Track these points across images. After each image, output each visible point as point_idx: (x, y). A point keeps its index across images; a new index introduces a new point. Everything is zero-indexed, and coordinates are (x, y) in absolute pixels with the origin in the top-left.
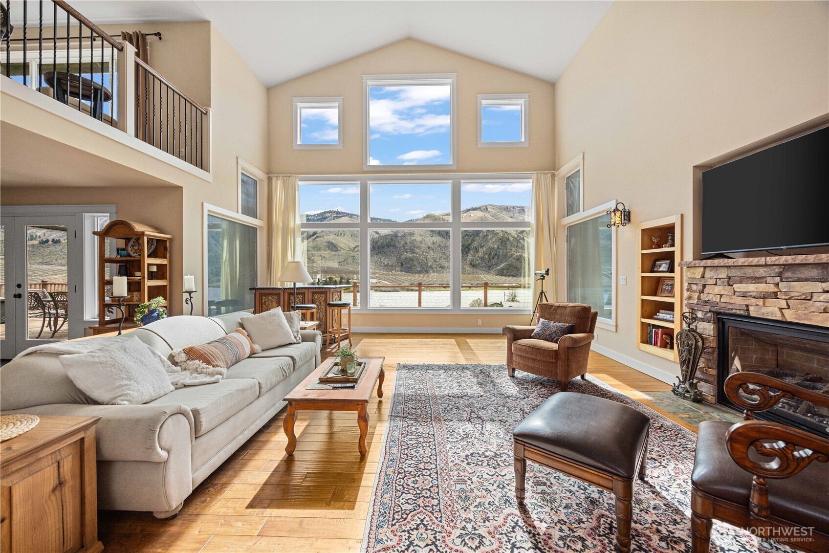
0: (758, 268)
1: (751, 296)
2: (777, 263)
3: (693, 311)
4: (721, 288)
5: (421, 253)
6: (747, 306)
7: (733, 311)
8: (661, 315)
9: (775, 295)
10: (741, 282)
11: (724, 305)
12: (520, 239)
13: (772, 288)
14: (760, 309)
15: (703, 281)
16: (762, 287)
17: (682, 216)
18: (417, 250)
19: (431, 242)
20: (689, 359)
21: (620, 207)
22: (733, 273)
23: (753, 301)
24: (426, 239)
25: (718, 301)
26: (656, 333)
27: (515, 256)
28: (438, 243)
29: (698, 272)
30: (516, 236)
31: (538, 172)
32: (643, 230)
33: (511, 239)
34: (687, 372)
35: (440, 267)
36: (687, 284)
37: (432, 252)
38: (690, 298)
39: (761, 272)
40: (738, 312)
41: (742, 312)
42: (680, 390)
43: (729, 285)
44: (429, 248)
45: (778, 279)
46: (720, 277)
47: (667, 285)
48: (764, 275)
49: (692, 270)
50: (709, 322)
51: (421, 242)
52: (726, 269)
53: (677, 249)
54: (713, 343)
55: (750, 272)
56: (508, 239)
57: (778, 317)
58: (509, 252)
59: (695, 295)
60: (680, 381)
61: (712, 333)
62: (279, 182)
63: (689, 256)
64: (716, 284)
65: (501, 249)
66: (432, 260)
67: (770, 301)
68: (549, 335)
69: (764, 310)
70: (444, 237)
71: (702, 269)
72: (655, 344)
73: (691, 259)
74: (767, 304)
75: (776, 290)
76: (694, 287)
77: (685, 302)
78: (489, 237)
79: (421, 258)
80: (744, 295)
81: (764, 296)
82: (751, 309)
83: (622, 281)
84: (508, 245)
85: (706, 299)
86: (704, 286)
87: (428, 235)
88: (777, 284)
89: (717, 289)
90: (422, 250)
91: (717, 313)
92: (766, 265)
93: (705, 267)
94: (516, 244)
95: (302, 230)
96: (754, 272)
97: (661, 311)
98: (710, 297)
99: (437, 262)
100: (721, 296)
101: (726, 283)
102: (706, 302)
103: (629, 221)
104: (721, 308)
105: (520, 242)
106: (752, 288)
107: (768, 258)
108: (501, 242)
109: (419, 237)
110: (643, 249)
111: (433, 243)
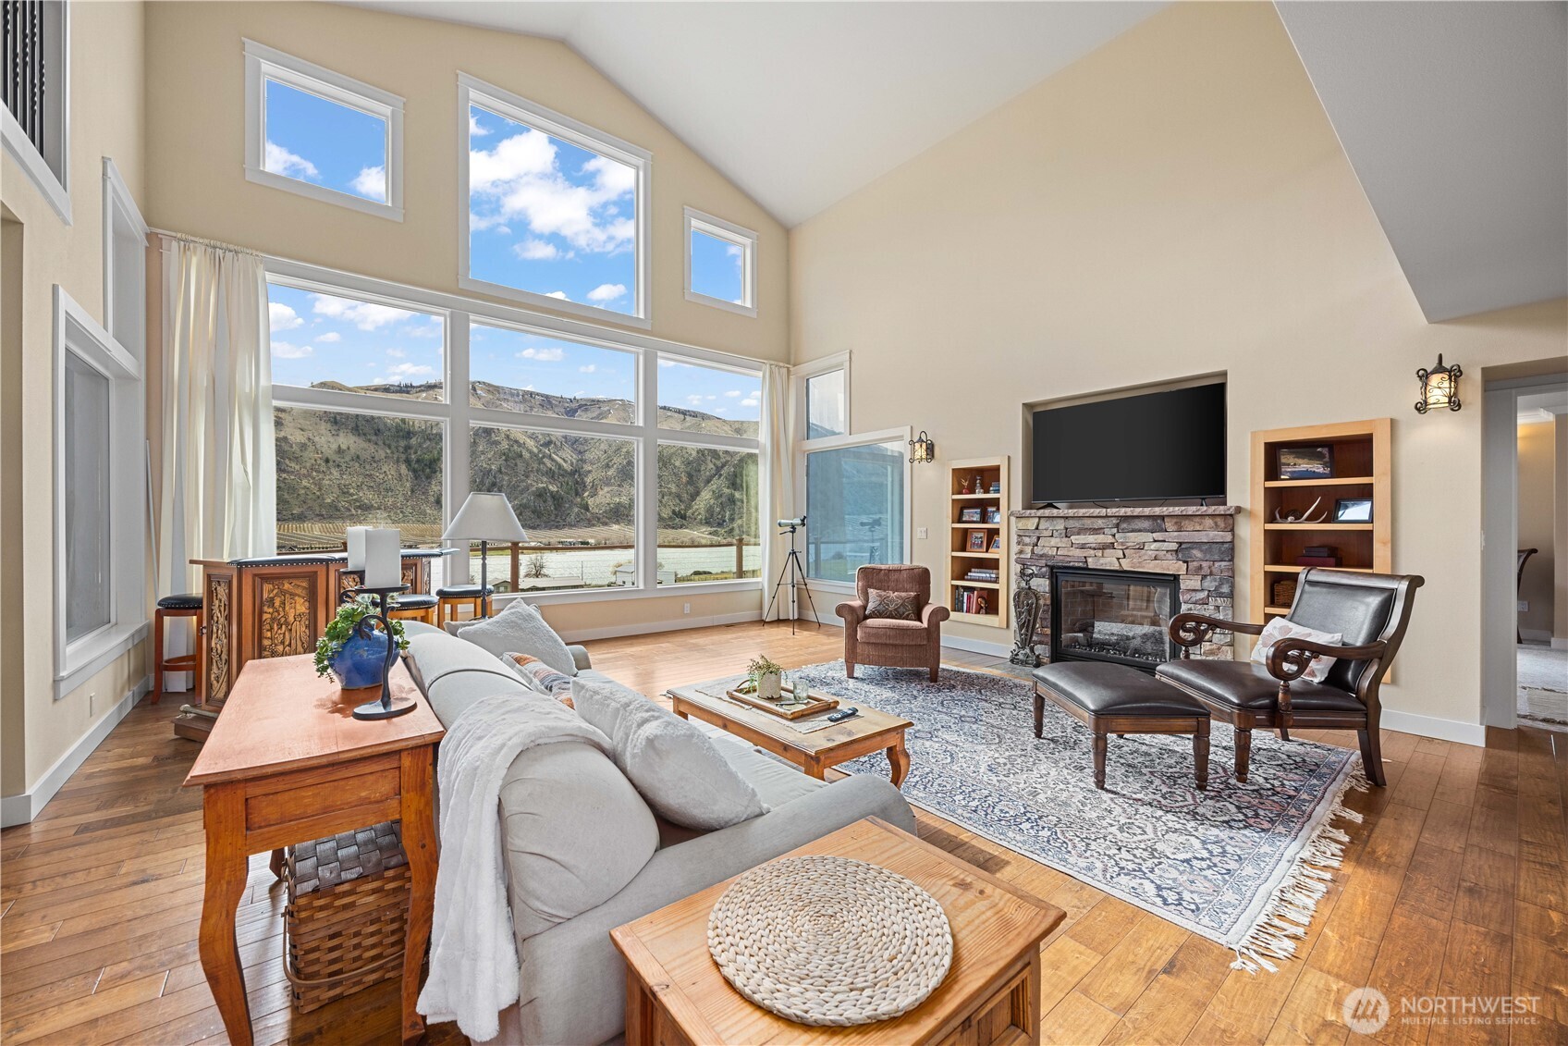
0: (1096, 519)
1: (1090, 548)
2: (1117, 514)
3: (1024, 566)
4: (1058, 540)
5: (304, 471)
6: (1085, 557)
7: (1071, 564)
8: (974, 574)
9: (1112, 546)
10: (1079, 534)
11: (1061, 558)
12: (544, 457)
13: (1110, 539)
14: (1098, 560)
15: (1037, 534)
16: (1101, 538)
17: (1009, 457)
18: (293, 465)
19: (334, 446)
20: (1029, 620)
21: (924, 438)
22: (1071, 524)
23: (1092, 552)
24: (317, 439)
25: (1054, 553)
26: (969, 598)
27: (534, 489)
28: (352, 451)
29: (1032, 524)
30: (535, 450)
31: (773, 362)
32: (953, 470)
33: (526, 455)
34: (1026, 635)
35: (359, 507)
36: (1016, 537)
37: (336, 473)
38: (1021, 552)
39: (1100, 523)
40: (1076, 564)
41: (1081, 564)
42: (1021, 657)
43: (1066, 537)
44: (327, 461)
45: (1115, 530)
46: (1057, 528)
47: (976, 538)
48: (1102, 526)
49: (1023, 521)
50: (1044, 577)
51: (303, 447)
52: (1063, 520)
53: (1002, 496)
54: (1045, 601)
55: (1088, 523)
56: (521, 456)
57: (1116, 567)
58: (523, 481)
59: (1028, 549)
60: (1019, 648)
61: (1047, 589)
62: (194, 260)
63: (1017, 505)
64: (1052, 536)
65: (506, 474)
66: (336, 490)
67: (1108, 552)
68: (895, 610)
69: (1102, 561)
70: (370, 441)
71: (1037, 520)
72: (968, 611)
73: (1020, 509)
74: (1105, 555)
75: (1113, 541)
76: (1027, 540)
77: (1013, 557)
78: (481, 448)
79: (305, 483)
80: (1083, 547)
81: (1104, 547)
82: (1090, 560)
83: (919, 532)
84: (521, 467)
85: (1041, 553)
86: (1039, 538)
87: (324, 432)
88: (1114, 536)
89: (1054, 542)
90: (308, 465)
91: (1052, 568)
92: (1107, 516)
93: (1040, 518)
94: (536, 466)
95: (276, 403)
96: (1093, 523)
97: (973, 570)
98: (1046, 551)
99: (352, 495)
100: (1058, 548)
101: (1063, 535)
102: (1041, 556)
103: (933, 456)
104: (1058, 562)
105: (544, 464)
106: (1091, 539)
107: (1109, 510)
108: (506, 460)
109: (298, 432)
110: (953, 494)
111: (340, 451)
